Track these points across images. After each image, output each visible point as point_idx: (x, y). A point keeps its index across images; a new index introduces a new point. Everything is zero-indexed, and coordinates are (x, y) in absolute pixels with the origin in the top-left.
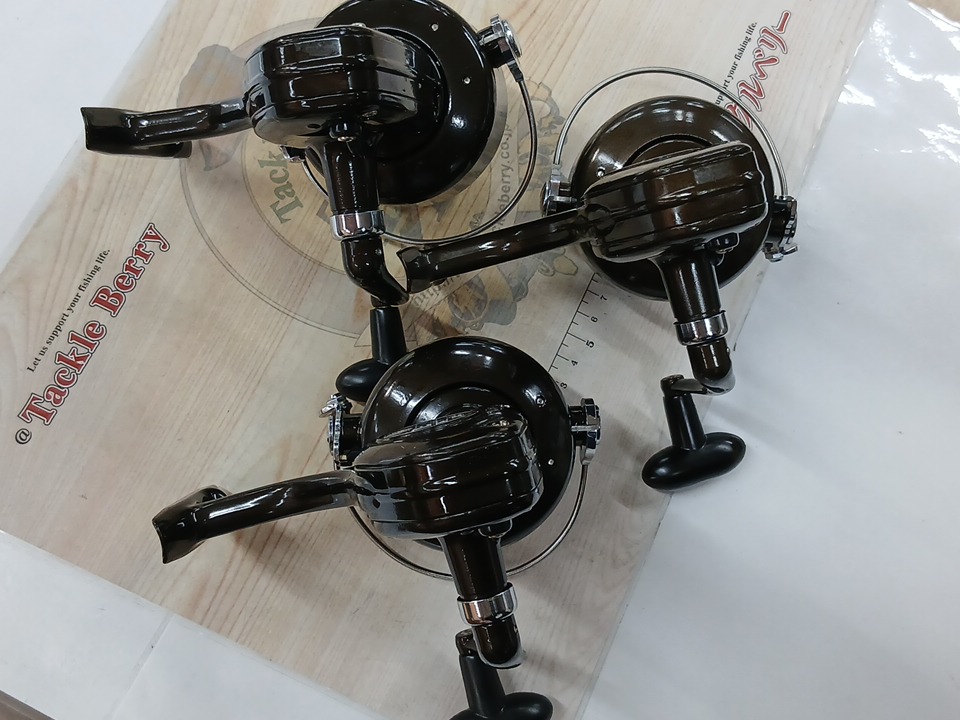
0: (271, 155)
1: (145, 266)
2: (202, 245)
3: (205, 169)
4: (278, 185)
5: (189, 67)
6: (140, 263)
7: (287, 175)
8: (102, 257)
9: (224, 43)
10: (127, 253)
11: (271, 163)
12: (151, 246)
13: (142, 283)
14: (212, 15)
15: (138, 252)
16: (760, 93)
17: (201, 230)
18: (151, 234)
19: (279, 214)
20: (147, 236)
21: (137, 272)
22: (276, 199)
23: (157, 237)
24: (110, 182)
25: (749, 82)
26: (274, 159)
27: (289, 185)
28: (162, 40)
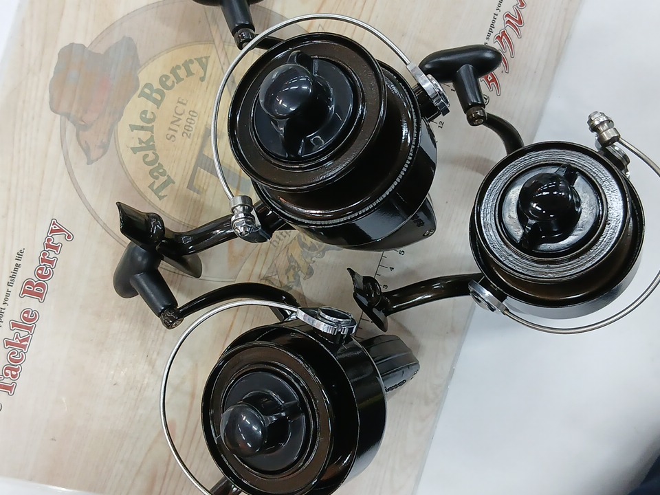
0: (141, 142)
1: (57, 256)
2: (99, 230)
3: (88, 164)
4: (151, 167)
5: (52, 70)
6: (52, 255)
7: (157, 157)
8: (20, 255)
9: (79, 41)
10: (40, 248)
11: (141, 149)
12: (58, 239)
13: (58, 270)
14: (62, 14)
15: (48, 246)
16: (520, 22)
17: (96, 217)
18: (56, 229)
19: (156, 192)
20: (53, 231)
21: (51, 262)
22: (152, 180)
23: (61, 230)
24: (9, 190)
25: (513, 12)
26: (143, 145)
27: (160, 166)
28: (22, 45)
